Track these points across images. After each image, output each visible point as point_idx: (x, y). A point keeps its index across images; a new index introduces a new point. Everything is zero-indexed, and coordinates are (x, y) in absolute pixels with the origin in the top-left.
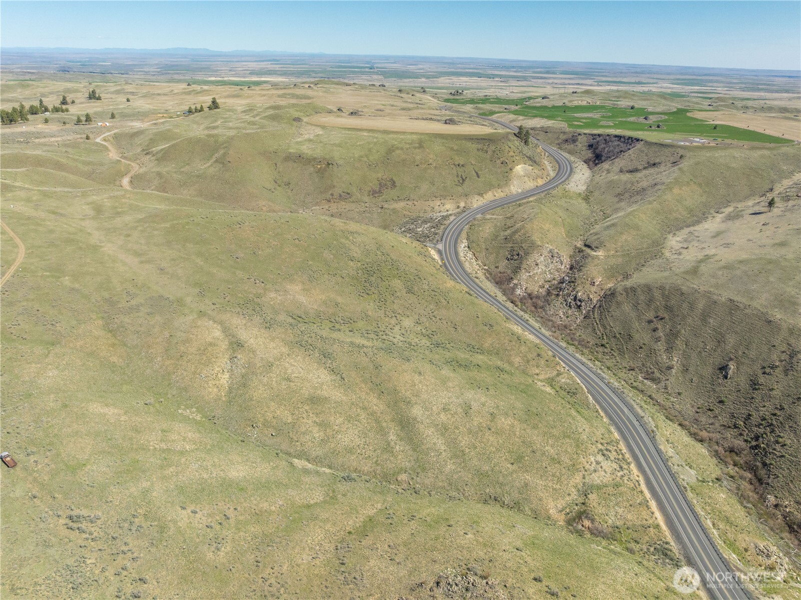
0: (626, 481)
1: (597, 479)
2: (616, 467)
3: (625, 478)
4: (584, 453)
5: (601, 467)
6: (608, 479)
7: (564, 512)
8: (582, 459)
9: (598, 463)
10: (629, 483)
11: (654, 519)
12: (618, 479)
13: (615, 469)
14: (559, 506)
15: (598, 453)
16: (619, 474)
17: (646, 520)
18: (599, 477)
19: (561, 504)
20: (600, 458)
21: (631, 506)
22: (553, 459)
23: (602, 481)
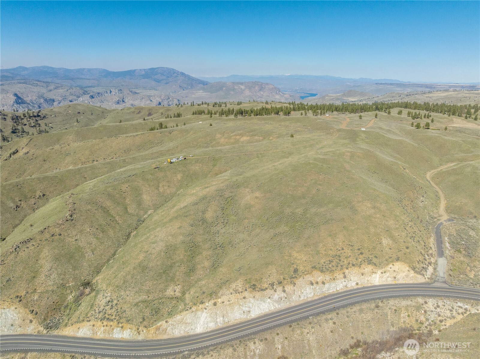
0: (92, 312)
1: (100, 296)
2: (101, 308)
3: (93, 312)
4: (113, 290)
5: (103, 299)
6: (97, 302)
7: (96, 282)
8: (111, 288)
9: (106, 297)
10: (90, 314)
11: (70, 325)
12: (95, 308)
13: (100, 308)
14: (99, 280)
15: (111, 299)
16: (97, 309)
17: (72, 320)
18: (100, 297)
19: (100, 281)
20: (108, 299)
21: (81, 313)
22: (116, 276)
23: (98, 298)
